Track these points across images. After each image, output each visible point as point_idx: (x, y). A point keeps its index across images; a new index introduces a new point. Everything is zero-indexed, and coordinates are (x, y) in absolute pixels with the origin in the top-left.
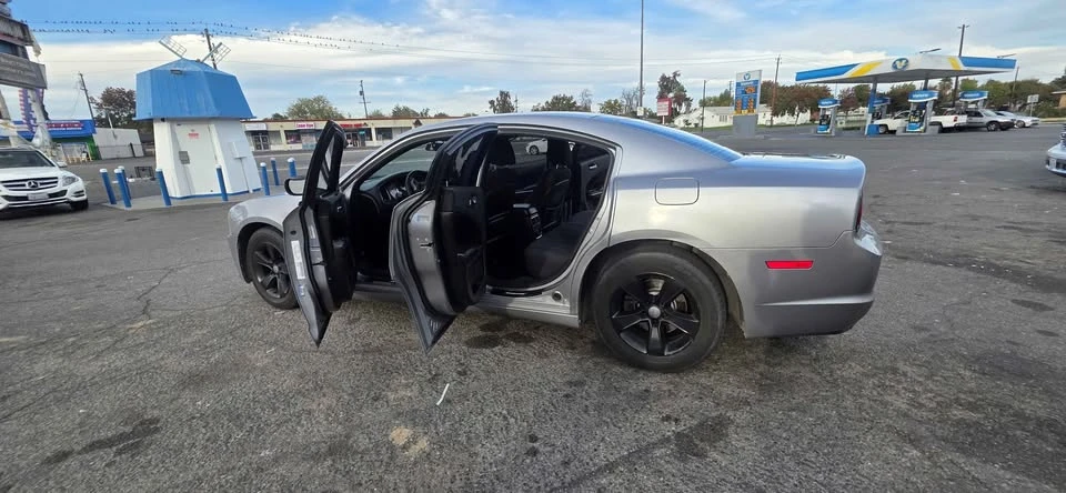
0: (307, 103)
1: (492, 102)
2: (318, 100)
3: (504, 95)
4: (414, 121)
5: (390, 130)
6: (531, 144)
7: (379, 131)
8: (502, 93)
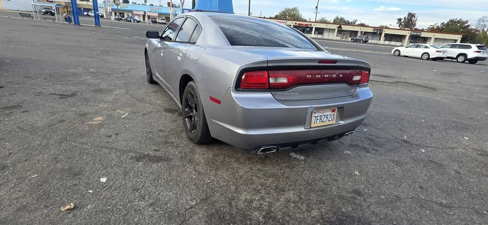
0: (288, 11)
1: (400, 20)
2: (294, 9)
3: (411, 16)
4: (338, 26)
5: (323, 29)
6: (396, 48)
7: (317, 29)
8: (410, 14)
